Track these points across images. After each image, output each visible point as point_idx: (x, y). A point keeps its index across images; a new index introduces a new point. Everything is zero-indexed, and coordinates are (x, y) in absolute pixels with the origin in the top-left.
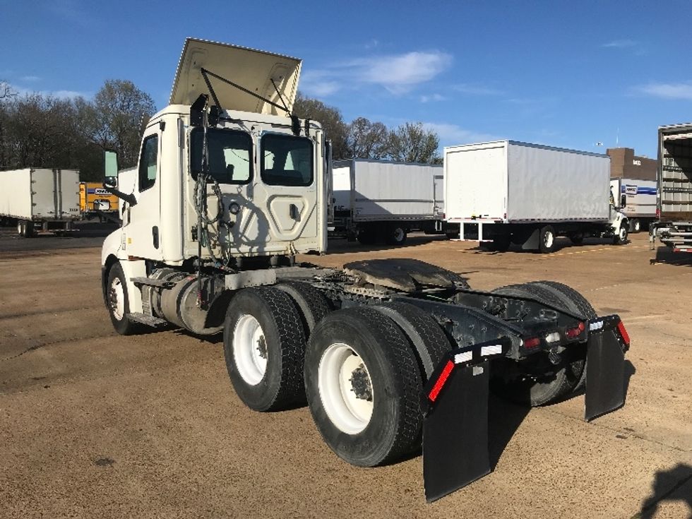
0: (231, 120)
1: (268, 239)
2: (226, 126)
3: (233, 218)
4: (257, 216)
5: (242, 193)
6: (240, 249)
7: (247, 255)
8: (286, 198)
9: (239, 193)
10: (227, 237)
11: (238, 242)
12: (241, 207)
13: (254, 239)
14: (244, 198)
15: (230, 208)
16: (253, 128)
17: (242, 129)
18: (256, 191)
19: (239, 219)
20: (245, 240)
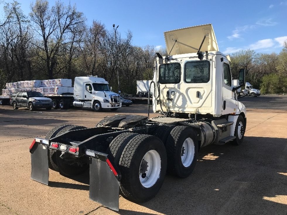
0: (173, 59)
1: (186, 106)
2: (171, 62)
3: (172, 97)
4: (182, 96)
5: (175, 87)
6: (175, 109)
7: (177, 112)
8: (195, 89)
9: (174, 87)
10: (170, 104)
11: (174, 106)
12: (176, 93)
13: (180, 105)
14: (177, 89)
15: (171, 93)
16: (181, 61)
17: (177, 62)
18: (181, 86)
19: (175, 97)
20: (177, 106)
